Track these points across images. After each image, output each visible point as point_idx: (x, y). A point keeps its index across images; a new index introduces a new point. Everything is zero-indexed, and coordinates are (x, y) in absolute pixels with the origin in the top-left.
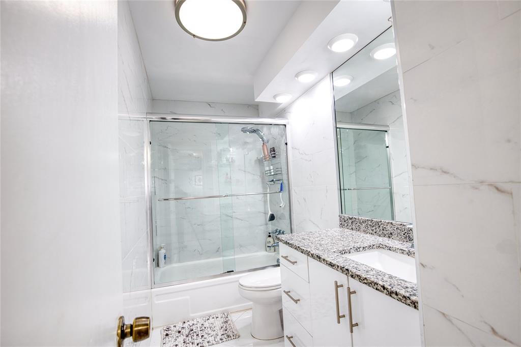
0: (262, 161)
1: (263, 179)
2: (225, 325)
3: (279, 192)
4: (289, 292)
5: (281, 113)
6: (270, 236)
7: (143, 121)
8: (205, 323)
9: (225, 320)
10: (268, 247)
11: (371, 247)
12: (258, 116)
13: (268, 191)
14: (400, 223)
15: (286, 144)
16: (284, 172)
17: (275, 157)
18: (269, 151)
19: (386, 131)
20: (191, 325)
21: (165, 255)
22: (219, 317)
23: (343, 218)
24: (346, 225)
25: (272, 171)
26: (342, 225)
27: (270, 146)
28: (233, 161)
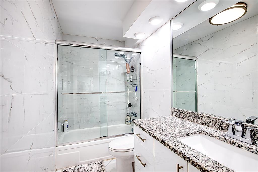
0: (126, 73)
1: (126, 83)
2: (100, 169)
3: (135, 92)
4: (140, 157)
5: (138, 46)
6: (128, 116)
7: (53, 44)
8: (88, 168)
9: (100, 166)
10: (127, 121)
11: (196, 133)
12: (125, 47)
13: (128, 91)
14: (216, 117)
15: (140, 64)
16: (138, 80)
17: (133, 71)
18: (130, 68)
19: (195, 60)
20: (80, 168)
21: (68, 125)
22: (97, 163)
23: (174, 110)
24: (175, 114)
25: (131, 79)
26: (172, 114)
27: (130, 65)
28: (110, 73)
